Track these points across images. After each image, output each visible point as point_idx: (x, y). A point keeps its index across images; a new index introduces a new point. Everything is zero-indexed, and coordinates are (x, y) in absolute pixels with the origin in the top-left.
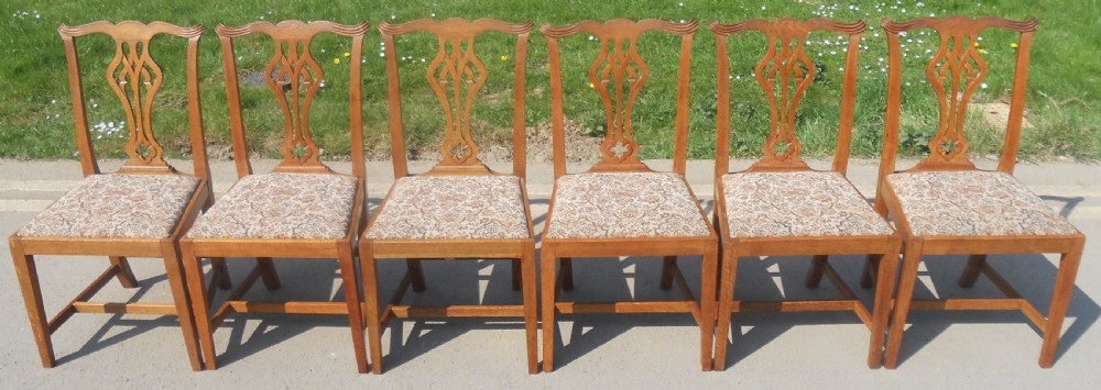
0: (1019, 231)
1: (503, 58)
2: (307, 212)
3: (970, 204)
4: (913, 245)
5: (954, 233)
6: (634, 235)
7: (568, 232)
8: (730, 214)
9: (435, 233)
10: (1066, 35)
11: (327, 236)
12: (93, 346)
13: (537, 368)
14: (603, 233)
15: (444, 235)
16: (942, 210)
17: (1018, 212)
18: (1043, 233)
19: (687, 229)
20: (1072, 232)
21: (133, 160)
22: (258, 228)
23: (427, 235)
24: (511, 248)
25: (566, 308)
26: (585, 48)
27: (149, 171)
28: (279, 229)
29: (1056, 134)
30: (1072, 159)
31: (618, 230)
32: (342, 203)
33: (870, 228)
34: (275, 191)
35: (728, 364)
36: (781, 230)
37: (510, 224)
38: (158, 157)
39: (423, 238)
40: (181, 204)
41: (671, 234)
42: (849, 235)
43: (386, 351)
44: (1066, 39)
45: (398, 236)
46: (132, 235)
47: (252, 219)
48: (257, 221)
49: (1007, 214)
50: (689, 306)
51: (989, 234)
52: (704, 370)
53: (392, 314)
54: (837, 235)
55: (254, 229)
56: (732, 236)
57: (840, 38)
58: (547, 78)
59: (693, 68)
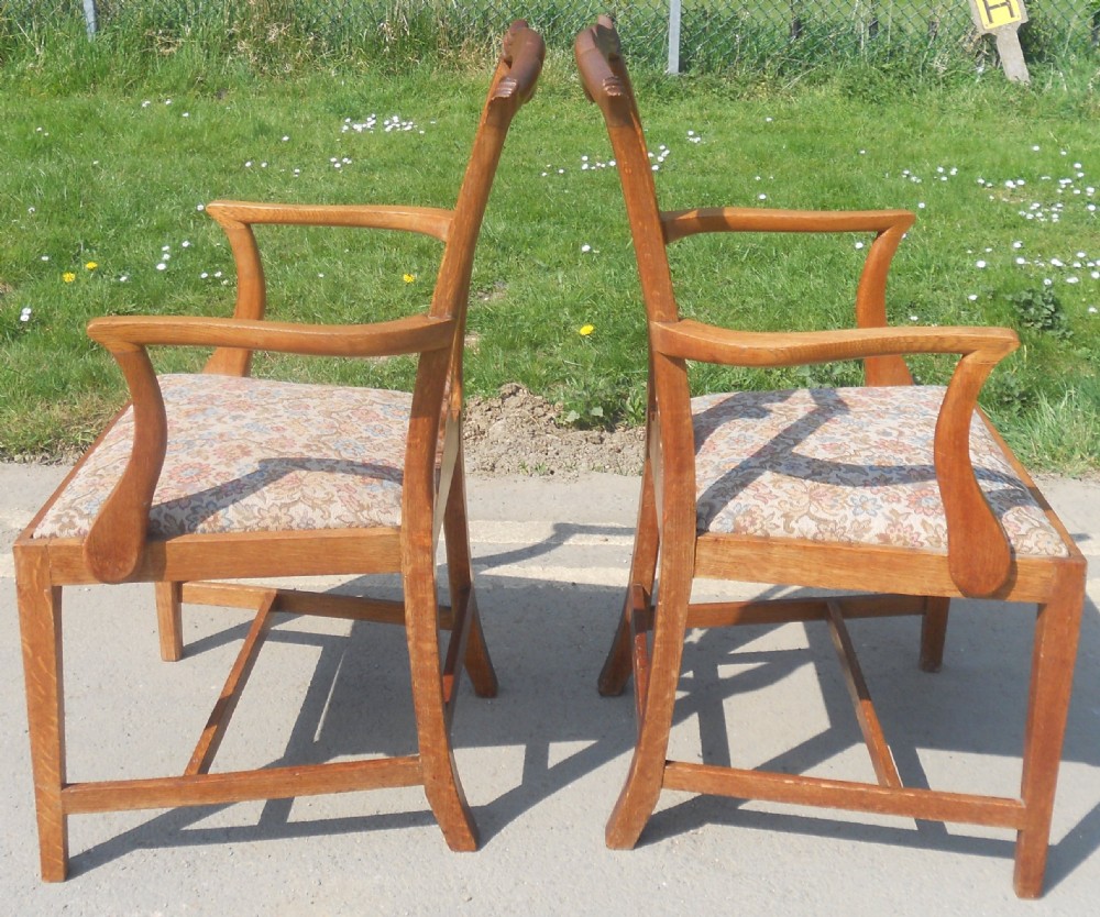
1: (407, 278)
26: (573, 264)
57: (1081, 255)
58: (492, 317)
59: (790, 303)
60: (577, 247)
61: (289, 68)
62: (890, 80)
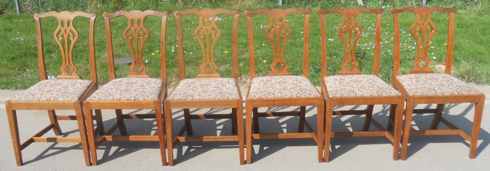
0: (456, 93)
1: (226, 52)
2: (141, 90)
3: (433, 83)
4: (410, 100)
5: (427, 94)
6: (287, 97)
7: (257, 96)
8: (329, 90)
9: (198, 97)
10: (467, 41)
11: (150, 99)
12: (41, 157)
13: (244, 162)
14: (273, 96)
15: (202, 98)
16: (422, 86)
17: (454, 86)
18: (467, 94)
19: (310, 94)
20: (479, 93)
21: (63, 73)
22: (119, 96)
23: (194, 98)
24: (232, 103)
25: (257, 136)
27: (70, 78)
28: (128, 97)
29: (467, 74)
30: (475, 84)
31: (280, 95)
32: (156, 87)
33: (391, 93)
34: (127, 83)
35: (330, 159)
36: (352, 94)
37: (232, 93)
38: (75, 72)
39: (193, 99)
40: (85, 89)
41: (303, 96)
42: (382, 96)
43: (175, 157)
44: (467, 43)
45: (182, 98)
46: (62, 100)
47: (117, 93)
48: (118, 94)
49: (450, 87)
50: (312, 135)
51: (443, 95)
52: (319, 162)
53: (178, 140)
54: (377, 96)
55: (117, 96)
56: (330, 97)
60: (262, 45)
61: (191, 6)
62: (331, 5)
